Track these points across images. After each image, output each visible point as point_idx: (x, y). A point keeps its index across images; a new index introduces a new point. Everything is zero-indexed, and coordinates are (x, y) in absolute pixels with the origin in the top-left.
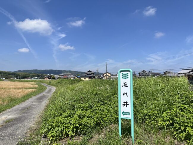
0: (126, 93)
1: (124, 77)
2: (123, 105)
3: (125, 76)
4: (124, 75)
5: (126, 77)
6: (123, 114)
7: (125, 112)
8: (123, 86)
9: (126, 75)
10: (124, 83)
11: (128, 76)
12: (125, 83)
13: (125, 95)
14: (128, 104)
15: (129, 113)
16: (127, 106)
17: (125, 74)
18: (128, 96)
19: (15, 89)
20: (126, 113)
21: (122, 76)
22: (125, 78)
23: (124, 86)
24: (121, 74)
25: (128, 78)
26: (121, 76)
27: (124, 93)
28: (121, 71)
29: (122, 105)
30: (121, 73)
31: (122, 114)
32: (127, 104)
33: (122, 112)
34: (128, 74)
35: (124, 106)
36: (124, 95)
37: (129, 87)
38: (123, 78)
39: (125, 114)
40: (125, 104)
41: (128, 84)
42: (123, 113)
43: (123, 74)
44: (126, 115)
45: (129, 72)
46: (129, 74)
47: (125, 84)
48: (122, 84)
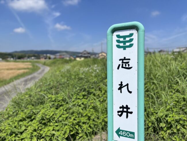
0: (127, 85)
1: (122, 45)
2: (118, 112)
3: (124, 42)
4: (122, 39)
5: (128, 44)
6: (119, 135)
7: (123, 131)
8: (118, 68)
9: (128, 39)
10: (122, 60)
11: (131, 40)
12: (125, 59)
13: (124, 89)
14: (131, 113)
15: (133, 133)
16: (127, 117)
17: (124, 37)
18: (130, 92)
19: (8, 69)
20: (126, 132)
21: (118, 41)
22: (124, 48)
23: (122, 67)
24: (115, 38)
25: (131, 45)
26: (115, 43)
27: (121, 85)
28: (114, 30)
29: (115, 114)
30: (116, 34)
31: (115, 135)
32: (129, 110)
33: (115, 129)
34: (131, 35)
35: (120, 116)
36: (120, 89)
37: (134, 70)
38: (118, 46)
39: (122, 136)
40: (122, 112)
41: (133, 63)
42: (118, 131)
43: (118, 36)
44: (126, 136)
45: (134, 32)
46: (135, 37)
47: (125, 63)
48: (117, 62)
